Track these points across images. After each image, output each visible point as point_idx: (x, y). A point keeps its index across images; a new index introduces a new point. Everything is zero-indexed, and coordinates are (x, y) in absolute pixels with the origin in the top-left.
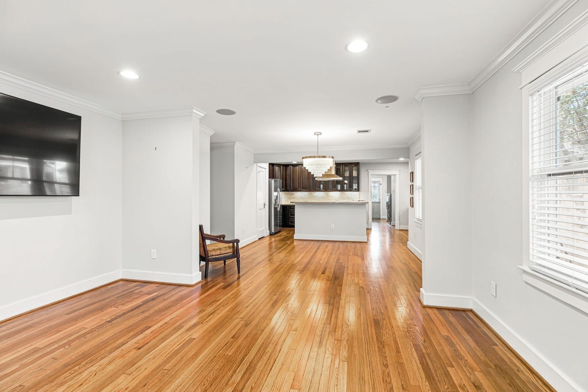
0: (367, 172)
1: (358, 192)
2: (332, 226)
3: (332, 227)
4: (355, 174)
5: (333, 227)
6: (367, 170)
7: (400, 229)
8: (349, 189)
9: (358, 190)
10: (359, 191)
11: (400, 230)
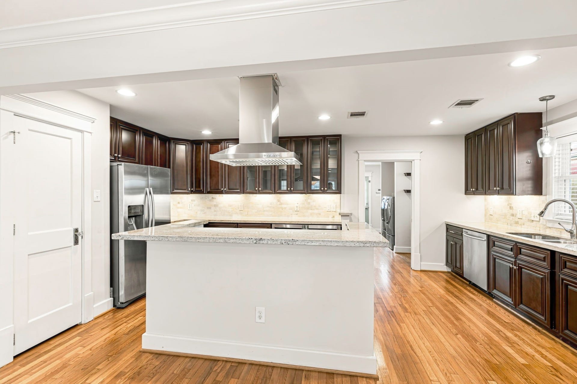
0: (357, 155)
1: (338, 195)
2: (260, 312)
3: (260, 317)
4: (332, 164)
5: (263, 315)
6: (357, 152)
7: (422, 269)
8: (321, 190)
9: (339, 191)
10: (340, 193)
11: (421, 271)
